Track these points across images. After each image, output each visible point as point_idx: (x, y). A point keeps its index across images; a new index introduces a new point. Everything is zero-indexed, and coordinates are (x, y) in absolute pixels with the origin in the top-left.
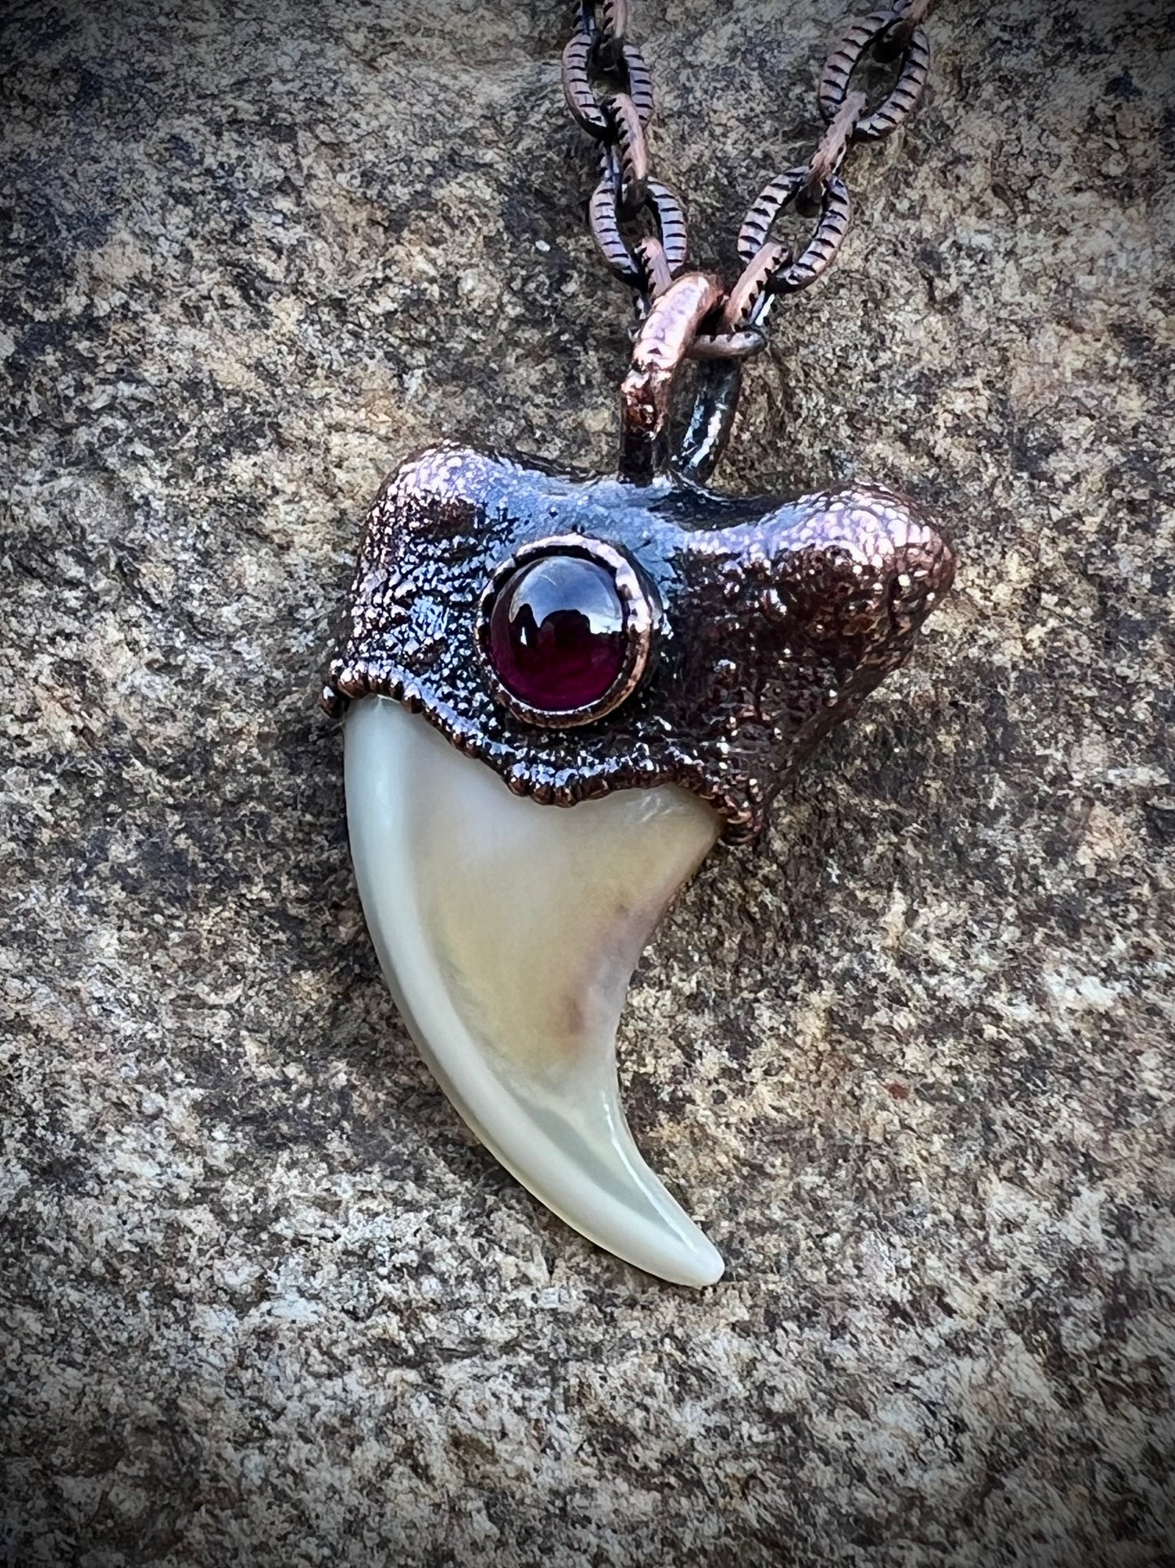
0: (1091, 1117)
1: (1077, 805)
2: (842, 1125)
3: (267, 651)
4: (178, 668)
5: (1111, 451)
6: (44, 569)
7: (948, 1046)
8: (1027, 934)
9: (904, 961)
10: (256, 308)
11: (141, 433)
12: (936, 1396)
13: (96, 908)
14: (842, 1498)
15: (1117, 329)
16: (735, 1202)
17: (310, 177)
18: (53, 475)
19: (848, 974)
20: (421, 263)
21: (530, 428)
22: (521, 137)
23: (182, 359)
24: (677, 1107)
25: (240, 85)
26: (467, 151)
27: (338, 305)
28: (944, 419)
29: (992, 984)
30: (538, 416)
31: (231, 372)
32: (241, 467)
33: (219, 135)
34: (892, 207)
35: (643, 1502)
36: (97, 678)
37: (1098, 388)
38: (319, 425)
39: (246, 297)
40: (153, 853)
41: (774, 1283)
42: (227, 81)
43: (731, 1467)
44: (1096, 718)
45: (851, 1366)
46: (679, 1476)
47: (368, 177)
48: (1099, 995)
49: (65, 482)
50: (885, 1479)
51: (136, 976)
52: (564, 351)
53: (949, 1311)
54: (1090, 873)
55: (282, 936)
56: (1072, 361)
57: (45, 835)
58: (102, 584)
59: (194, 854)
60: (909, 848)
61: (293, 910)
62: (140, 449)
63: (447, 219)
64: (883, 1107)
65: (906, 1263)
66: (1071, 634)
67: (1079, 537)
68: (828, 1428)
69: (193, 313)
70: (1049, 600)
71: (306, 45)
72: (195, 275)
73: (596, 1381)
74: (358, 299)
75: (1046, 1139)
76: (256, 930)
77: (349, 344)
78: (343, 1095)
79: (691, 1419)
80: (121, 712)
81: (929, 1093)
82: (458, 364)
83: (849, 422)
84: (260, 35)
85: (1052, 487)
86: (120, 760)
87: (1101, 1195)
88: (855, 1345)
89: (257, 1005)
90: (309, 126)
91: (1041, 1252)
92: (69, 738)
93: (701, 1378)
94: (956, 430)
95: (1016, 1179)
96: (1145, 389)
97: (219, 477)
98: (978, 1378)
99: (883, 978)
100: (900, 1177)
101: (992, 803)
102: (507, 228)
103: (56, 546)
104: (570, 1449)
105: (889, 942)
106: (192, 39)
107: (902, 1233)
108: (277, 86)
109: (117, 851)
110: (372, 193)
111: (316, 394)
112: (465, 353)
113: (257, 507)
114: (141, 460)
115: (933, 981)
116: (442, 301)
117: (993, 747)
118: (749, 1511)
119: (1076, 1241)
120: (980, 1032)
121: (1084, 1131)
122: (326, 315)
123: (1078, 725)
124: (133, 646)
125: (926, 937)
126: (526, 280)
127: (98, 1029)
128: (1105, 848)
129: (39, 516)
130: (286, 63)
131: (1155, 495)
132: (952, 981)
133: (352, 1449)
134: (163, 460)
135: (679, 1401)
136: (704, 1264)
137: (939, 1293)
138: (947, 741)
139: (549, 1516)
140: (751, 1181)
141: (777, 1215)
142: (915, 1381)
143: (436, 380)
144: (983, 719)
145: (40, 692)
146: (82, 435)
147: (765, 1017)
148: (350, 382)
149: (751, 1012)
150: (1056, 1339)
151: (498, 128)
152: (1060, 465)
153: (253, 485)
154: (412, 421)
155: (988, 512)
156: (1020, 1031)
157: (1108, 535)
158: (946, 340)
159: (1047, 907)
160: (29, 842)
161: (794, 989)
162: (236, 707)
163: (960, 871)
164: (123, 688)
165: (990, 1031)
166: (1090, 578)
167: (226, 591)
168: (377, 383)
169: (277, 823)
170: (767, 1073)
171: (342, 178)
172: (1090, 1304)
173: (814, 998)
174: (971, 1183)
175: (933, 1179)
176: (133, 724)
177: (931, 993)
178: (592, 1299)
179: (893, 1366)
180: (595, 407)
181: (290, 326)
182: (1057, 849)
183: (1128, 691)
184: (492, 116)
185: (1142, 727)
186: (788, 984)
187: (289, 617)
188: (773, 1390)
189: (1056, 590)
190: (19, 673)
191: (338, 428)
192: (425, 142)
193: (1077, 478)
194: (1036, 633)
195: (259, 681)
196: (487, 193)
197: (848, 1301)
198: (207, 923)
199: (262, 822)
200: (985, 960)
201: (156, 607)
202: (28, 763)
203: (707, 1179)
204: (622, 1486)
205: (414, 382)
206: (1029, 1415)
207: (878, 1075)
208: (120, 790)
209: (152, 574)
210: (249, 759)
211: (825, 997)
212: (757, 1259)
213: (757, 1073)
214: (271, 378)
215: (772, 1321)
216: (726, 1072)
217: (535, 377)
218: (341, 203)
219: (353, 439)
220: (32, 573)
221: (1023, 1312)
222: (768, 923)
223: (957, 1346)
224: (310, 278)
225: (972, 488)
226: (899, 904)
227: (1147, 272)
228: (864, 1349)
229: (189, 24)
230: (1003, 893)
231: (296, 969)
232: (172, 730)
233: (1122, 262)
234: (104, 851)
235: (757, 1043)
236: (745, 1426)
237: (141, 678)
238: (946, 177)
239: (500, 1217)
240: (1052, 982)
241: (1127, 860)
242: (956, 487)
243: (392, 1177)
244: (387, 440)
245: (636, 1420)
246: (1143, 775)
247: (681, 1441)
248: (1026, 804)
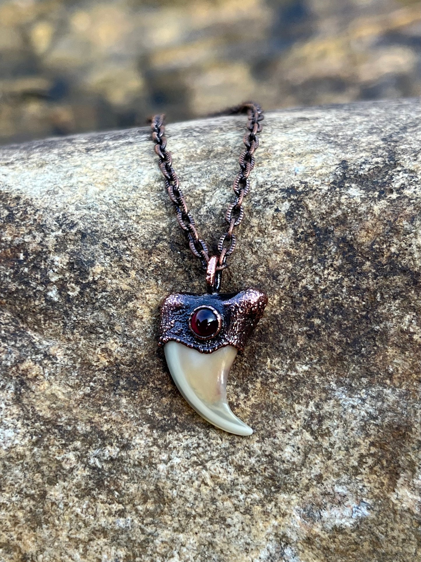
0: (308, 389)
1: (295, 336)
2: (267, 401)
3: (143, 339)
4: (126, 346)
5: (288, 274)
6: (95, 332)
7: (283, 383)
8: (292, 360)
9: (272, 370)
10: (127, 273)
11: (110, 302)
12: (293, 444)
13: (120, 395)
14: (282, 467)
15: (285, 253)
16: (252, 420)
17: (132, 246)
18: (93, 313)
19: (263, 374)
20: (156, 260)
21: (184, 287)
22: (171, 233)
23: (114, 286)
24: (238, 406)
25: (114, 231)
26: (161, 237)
27: (142, 270)
28: (259, 273)
29: (288, 370)
30: (185, 285)
31: (124, 287)
32: (130, 305)
33: (112, 241)
34: (242, 237)
35: (247, 478)
36: (111, 351)
37: (284, 263)
38: (144, 294)
39: (124, 272)
40: (129, 382)
41: (262, 432)
42: (111, 230)
43: (261, 467)
44: (295, 320)
45: (278, 443)
46: (253, 471)
47: (143, 245)
48: (306, 368)
49: (95, 314)
50: (288, 461)
51: (130, 406)
52: (187, 272)
53: (292, 429)
54: (300, 347)
55: (157, 392)
56: (279, 259)
57: (106, 383)
58: (108, 332)
59: (137, 380)
60: (269, 350)
61: (159, 387)
62: (110, 305)
63: (160, 250)
64: (274, 396)
65: (284, 422)
66: (288, 307)
67: (286, 290)
68: (276, 455)
69: (114, 277)
70: (283, 301)
71: (124, 221)
72: (113, 269)
73: (234, 458)
74: (146, 268)
75: (302, 395)
76: (152, 392)
77: (146, 277)
78: (176, 419)
79: (253, 460)
80: (117, 356)
81: (281, 392)
82: (167, 277)
83: (243, 276)
84: (115, 220)
85: (280, 282)
86: (118, 365)
87: (313, 402)
88: (278, 439)
89: (156, 406)
90: (129, 237)
91: (306, 414)
92: (107, 364)
93: (253, 452)
94: (261, 275)
95: (299, 403)
96: (292, 263)
97: (126, 307)
98: (300, 439)
99: (269, 374)
100: (279, 408)
101: (281, 339)
102: (172, 250)
103: (96, 327)
104: (232, 472)
105: (269, 367)
106: (102, 223)
107: (282, 417)
108: (121, 230)
109: (121, 383)
110: (145, 248)
111: (142, 288)
112: (169, 275)
113: (135, 311)
114: (110, 307)
115: (277, 372)
116: (162, 266)
117: (279, 329)
118: (266, 474)
119: (311, 411)
120: (287, 379)
121: (308, 392)
122: (140, 272)
123: (293, 322)
124: (116, 343)
125: (275, 365)
126: (177, 260)
127: (126, 417)
128: (301, 342)
129: (91, 321)
130: (122, 225)
131: (297, 280)
132: (281, 372)
133: (192, 483)
134: (114, 306)
135: (250, 457)
136: (249, 431)
137: (290, 426)
138: (271, 329)
139: (231, 486)
140: (254, 416)
141: (260, 420)
142: (290, 442)
143: (164, 281)
144: (277, 324)
145: (99, 356)
146: (97, 304)
147: (250, 386)
148: (148, 284)
149: (247, 386)
150: (311, 429)
151: (166, 232)
152: (281, 278)
153: (133, 307)
154: (161, 290)
155: (270, 288)
156: (294, 377)
157: (291, 288)
158: (256, 259)
159: (294, 355)
160: (103, 385)
161: (254, 379)
162: (139, 351)
163: (278, 352)
164: (116, 351)
165: (289, 379)
166: (289, 296)
167: (132, 329)
168: (153, 284)
169: (152, 371)
170: (252, 396)
171: (138, 246)
172: (315, 421)
173: (258, 380)
174: (291, 406)
175: (285, 407)
176: (119, 358)
177: (278, 374)
178: (230, 444)
179: (285, 441)
180: (195, 281)
181: (134, 276)
182: (294, 344)
183: (300, 315)
184: (164, 229)
185: (303, 320)
186: (252, 379)
187: (146, 331)
188: (266, 451)
189: (284, 300)
190: (94, 353)
191: (147, 293)
192: (152, 236)
193: (284, 280)
194: (282, 308)
195: (143, 344)
196: (166, 245)
197: (275, 432)
198: (142, 393)
199: (149, 371)
200: (286, 366)
201: (119, 335)
202: (99, 370)
203: (246, 418)
204: (243, 476)
205: (160, 282)
206: (310, 443)
207: (272, 391)
208: (120, 372)
209: (116, 328)
210: (144, 360)
211: (260, 380)
212: (258, 429)
213: (251, 396)
214: (132, 286)
215: (263, 439)
216: (245, 397)
217: (183, 277)
218: (138, 251)
219: (150, 295)
220: (92, 333)
221: (305, 425)
222: (247, 369)
223: (295, 434)
224: (136, 266)
225: (266, 284)
226: (269, 360)
227: (288, 242)
228: (280, 439)
229: (100, 220)
230: (286, 354)
231: (162, 397)
232: (127, 357)
233: (284, 241)
234: (119, 384)
235: (249, 391)
236: (262, 459)
237: (119, 349)
238: (251, 230)
239: (210, 434)
240: (298, 368)
241: (305, 344)
242: (264, 285)
243: (189, 431)
244: (157, 294)
245: (243, 463)
246: (305, 328)
247: (252, 465)
248: (287, 338)
